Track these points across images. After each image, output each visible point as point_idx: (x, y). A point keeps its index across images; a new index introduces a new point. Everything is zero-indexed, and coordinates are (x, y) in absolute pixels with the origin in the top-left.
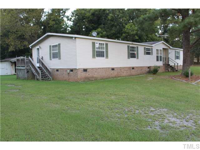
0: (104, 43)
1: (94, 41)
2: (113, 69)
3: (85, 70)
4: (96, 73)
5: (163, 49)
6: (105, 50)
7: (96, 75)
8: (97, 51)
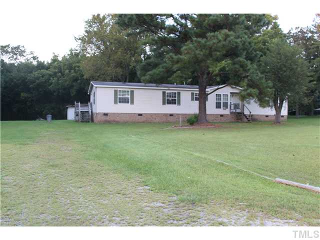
0: (129, 90)
1: (116, 89)
2: (140, 115)
3: (106, 114)
4: (117, 118)
5: (231, 93)
6: (130, 97)
7: (118, 119)
8: (120, 98)
